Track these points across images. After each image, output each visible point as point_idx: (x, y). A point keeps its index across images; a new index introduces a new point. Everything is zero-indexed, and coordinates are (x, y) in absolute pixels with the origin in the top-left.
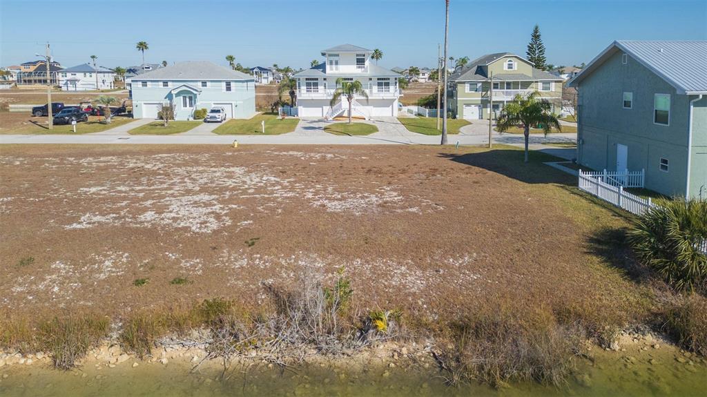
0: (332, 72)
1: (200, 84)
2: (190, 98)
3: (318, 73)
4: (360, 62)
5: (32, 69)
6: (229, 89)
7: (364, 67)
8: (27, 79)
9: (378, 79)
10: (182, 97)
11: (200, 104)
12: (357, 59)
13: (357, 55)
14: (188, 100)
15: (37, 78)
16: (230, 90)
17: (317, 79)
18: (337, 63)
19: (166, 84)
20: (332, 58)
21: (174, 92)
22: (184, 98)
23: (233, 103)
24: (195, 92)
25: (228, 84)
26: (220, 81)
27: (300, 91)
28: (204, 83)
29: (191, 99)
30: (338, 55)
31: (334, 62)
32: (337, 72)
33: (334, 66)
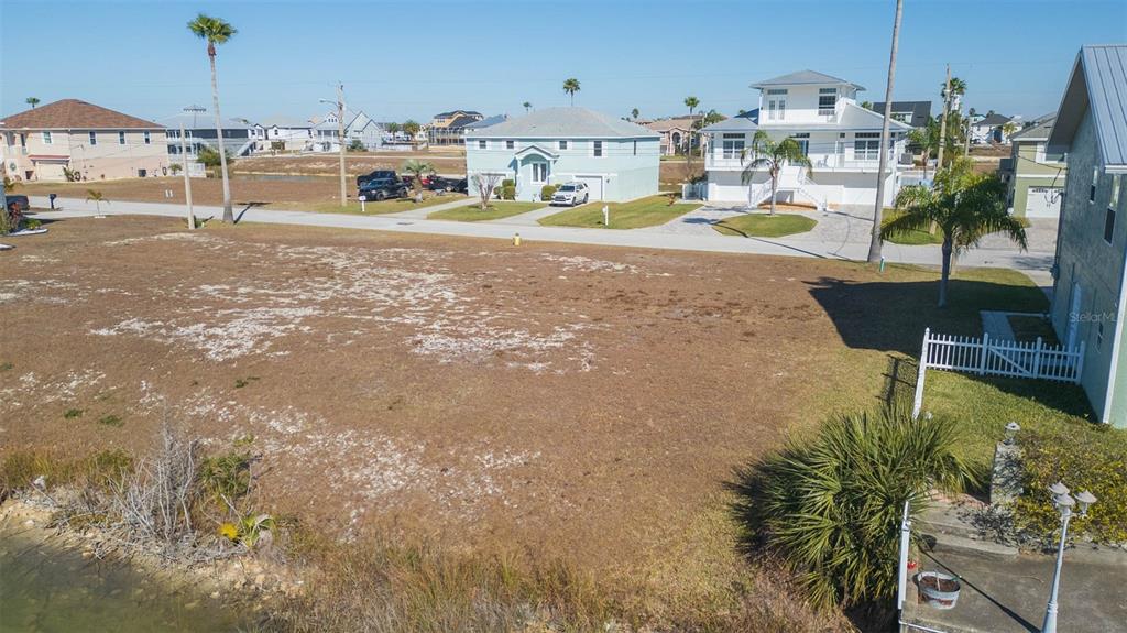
0: (772, 122)
1: (557, 144)
2: (542, 166)
3: (746, 125)
4: (827, 102)
5: (447, 123)
6: (598, 153)
7: (833, 113)
8: (440, 137)
9: (857, 135)
10: (531, 166)
11: (557, 176)
12: (821, 98)
13: (821, 91)
14: (539, 169)
15: (452, 136)
16: (600, 155)
17: (743, 136)
18: (782, 107)
19: (510, 143)
20: (774, 97)
21: (520, 158)
22: (535, 166)
23: (604, 175)
24: (548, 158)
25: (598, 144)
26: (586, 140)
27: (712, 157)
28: (563, 144)
29: (544, 167)
30: (785, 92)
31: (777, 104)
32: (780, 122)
33: (777, 112)
